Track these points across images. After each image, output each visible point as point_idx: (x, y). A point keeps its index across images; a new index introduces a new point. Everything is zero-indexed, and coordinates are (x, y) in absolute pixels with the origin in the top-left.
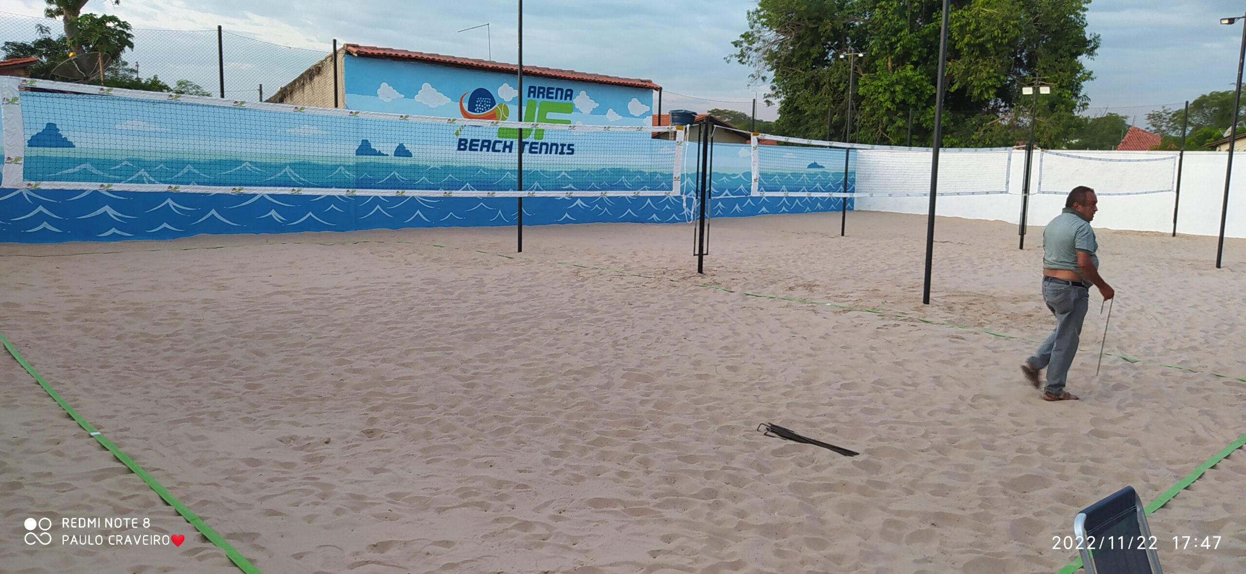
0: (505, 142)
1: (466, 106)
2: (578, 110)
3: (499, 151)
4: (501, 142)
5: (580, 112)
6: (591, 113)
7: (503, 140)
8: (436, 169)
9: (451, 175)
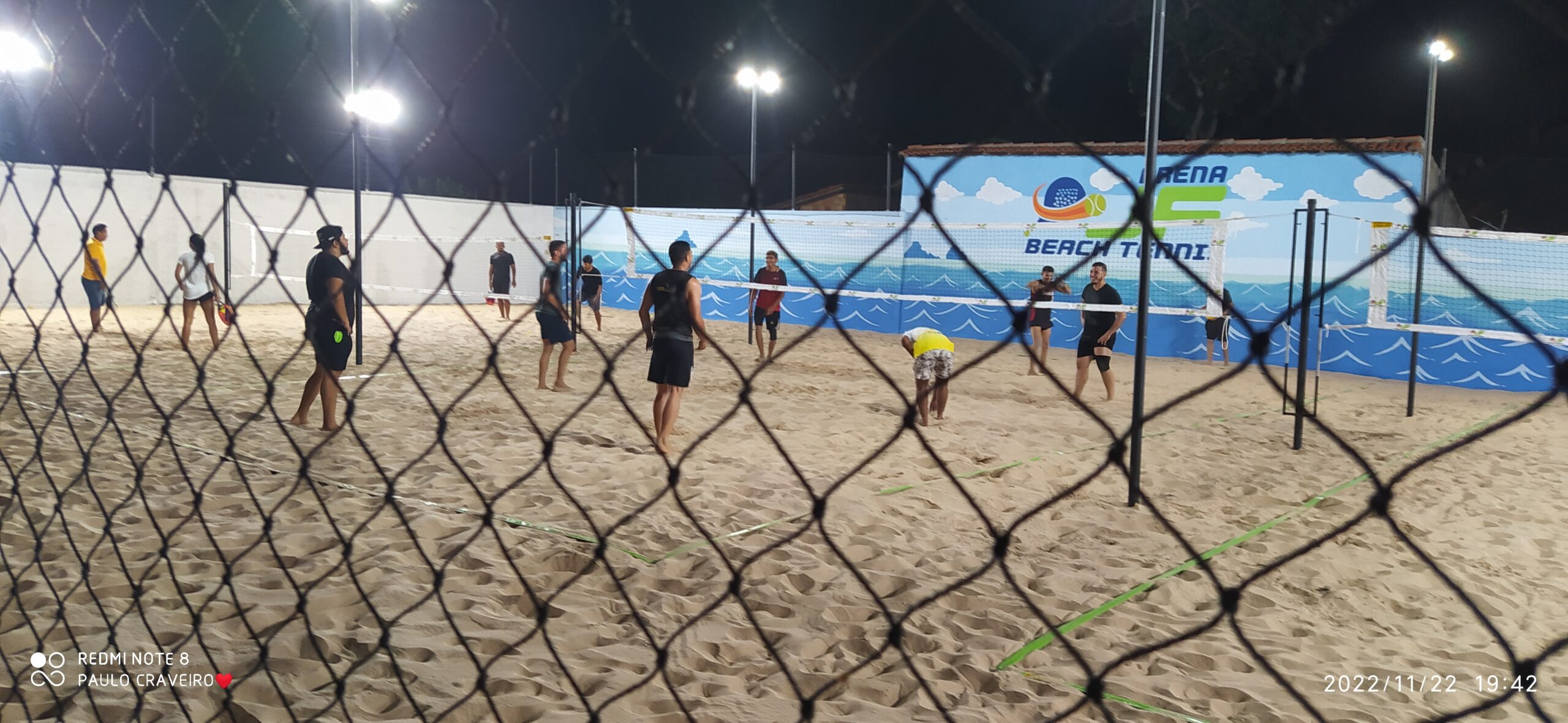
1: (1041, 201)
2: (1236, 196)
3: (1087, 254)
4: (1090, 242)
5: (1241, 198)
6: (1265, 198)
7: (1095, 240)
8: (995, 274)
9: (1013, 282)
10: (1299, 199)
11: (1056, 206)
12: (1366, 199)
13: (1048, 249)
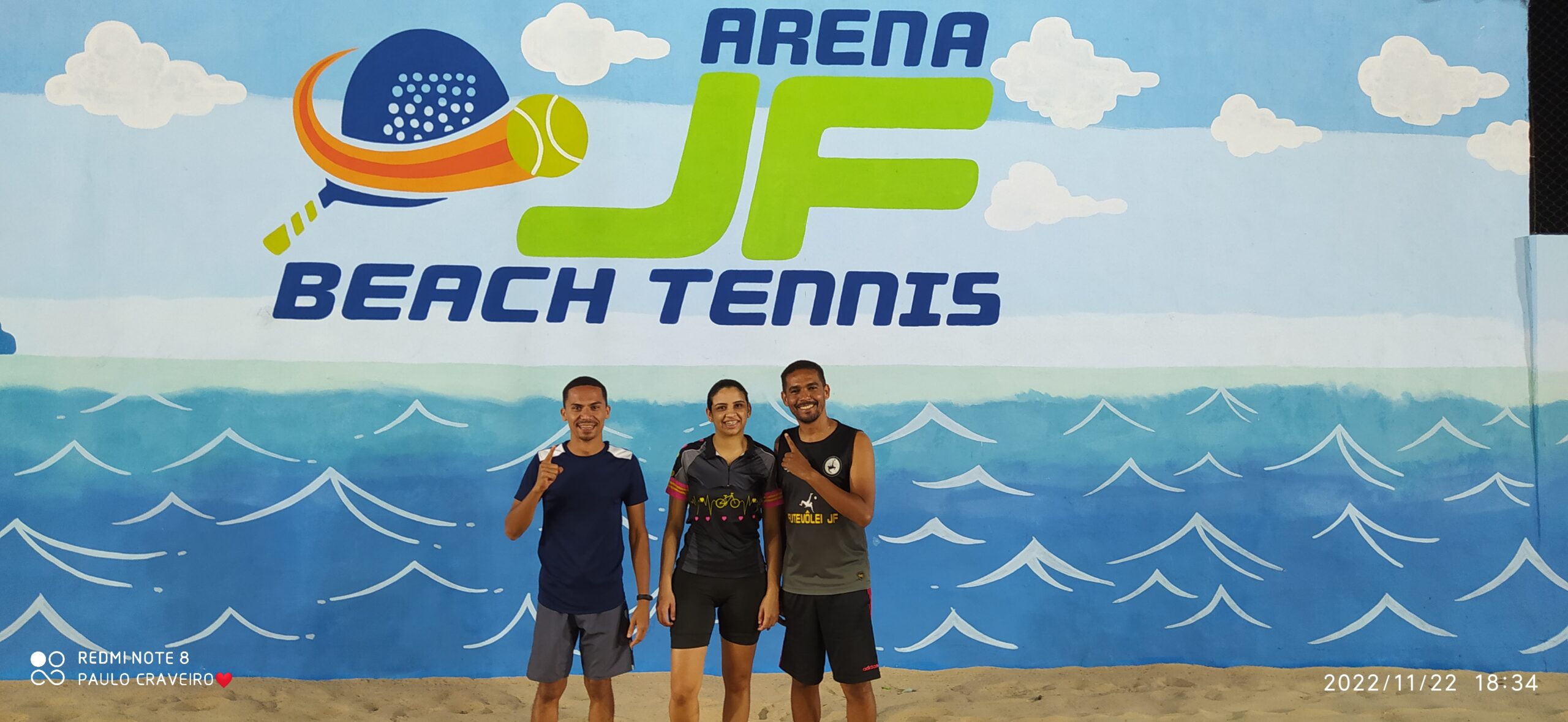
0: (568, 275)
1: (329, 115)
3: (529, 316)
4: (541, 273)
6: (1111, 119)
7: (555, 267)
8: (148, 404)
9: (230, 433)
10: (1208, 125)
11: (392, 139)
12: (1397, 126)
13: (370, 303)
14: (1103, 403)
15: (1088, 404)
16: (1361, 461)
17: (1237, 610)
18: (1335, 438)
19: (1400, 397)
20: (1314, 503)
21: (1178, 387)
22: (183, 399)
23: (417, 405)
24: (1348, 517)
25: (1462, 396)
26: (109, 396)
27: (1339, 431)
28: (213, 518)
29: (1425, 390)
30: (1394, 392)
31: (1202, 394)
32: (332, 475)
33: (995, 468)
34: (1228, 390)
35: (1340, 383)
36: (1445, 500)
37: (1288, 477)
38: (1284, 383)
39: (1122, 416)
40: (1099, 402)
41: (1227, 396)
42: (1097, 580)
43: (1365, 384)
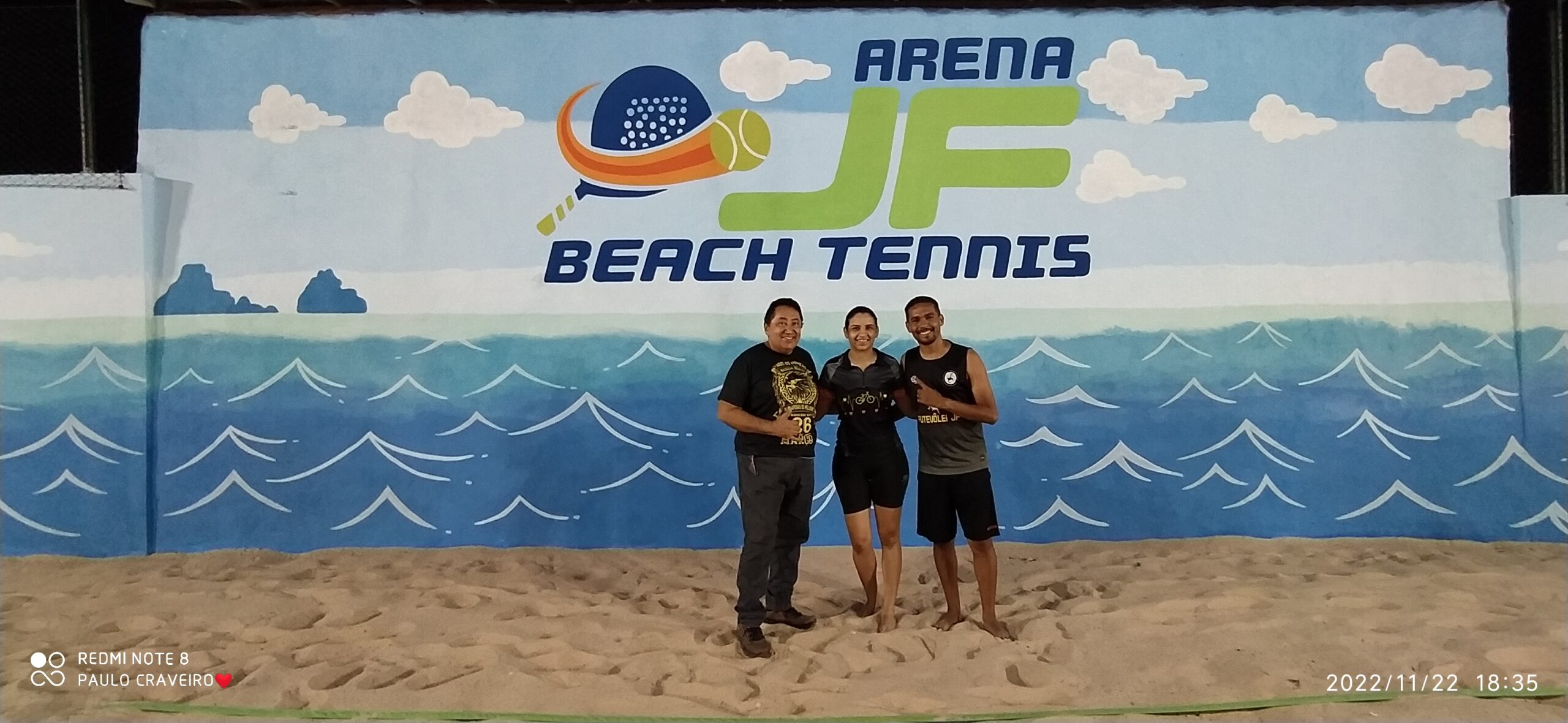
0: (757, 244)
1: (582, 132)
2: (1101, 112)
3: (729, 276)
4: (738, 243)
5: (1113, 115)
6: (1171, 116)
7: (747, 237)
8: (459, 347)
9: (515, 367)
10: (1247, 118)
11: (627, 147)
12: (1398, 115)
13: (612, 269)
14: (1172, 335)
15: (1160, 337)
16: (1375, 377)
17: (1279, 494)
18: (1354, 359)
19: (1405, 327)
20: (1338, 409)
21: (1230, 321)
22: (483, 343)
23: (648, 345)
24: (1365, 421)
25: (1456, 325)
26: (430, 342)
27: (1357, 354)
28: (506, 430)
29: (1425, 321)
30: (1400, 323)
31: (1249, 327)
32: (587, 398)
33: (1089, 387)
34: (1270, 324)
35: (1357, 316)
36: (1445, 406)
37: (1317, 391)
38: (1312, 318)
39: (1187, 346)
40: (1168, 335)
41: (1268, 328)
42: (1170, 473)
43: (1377, 316)
